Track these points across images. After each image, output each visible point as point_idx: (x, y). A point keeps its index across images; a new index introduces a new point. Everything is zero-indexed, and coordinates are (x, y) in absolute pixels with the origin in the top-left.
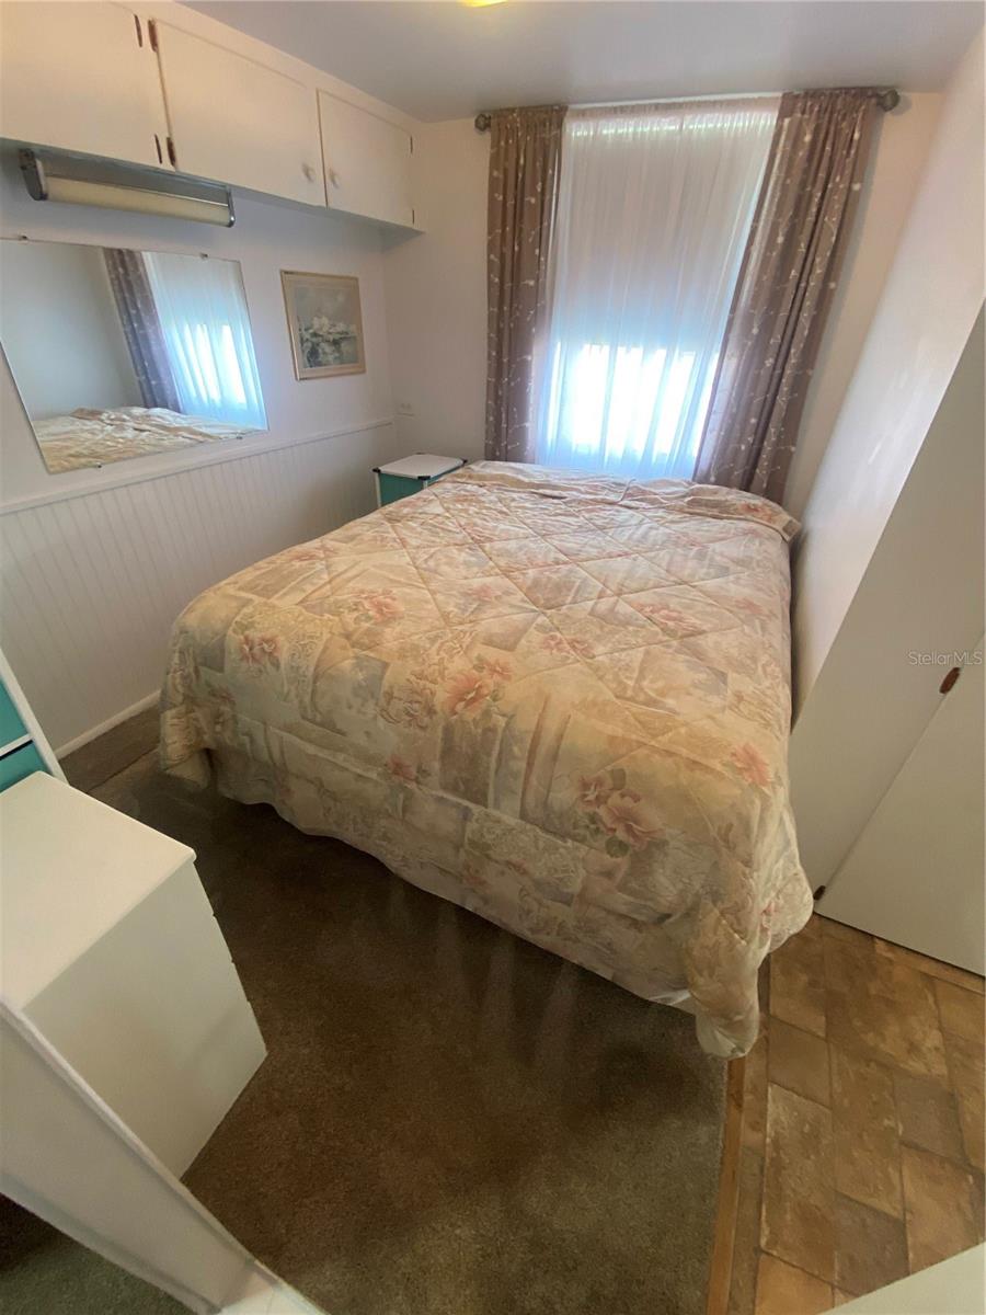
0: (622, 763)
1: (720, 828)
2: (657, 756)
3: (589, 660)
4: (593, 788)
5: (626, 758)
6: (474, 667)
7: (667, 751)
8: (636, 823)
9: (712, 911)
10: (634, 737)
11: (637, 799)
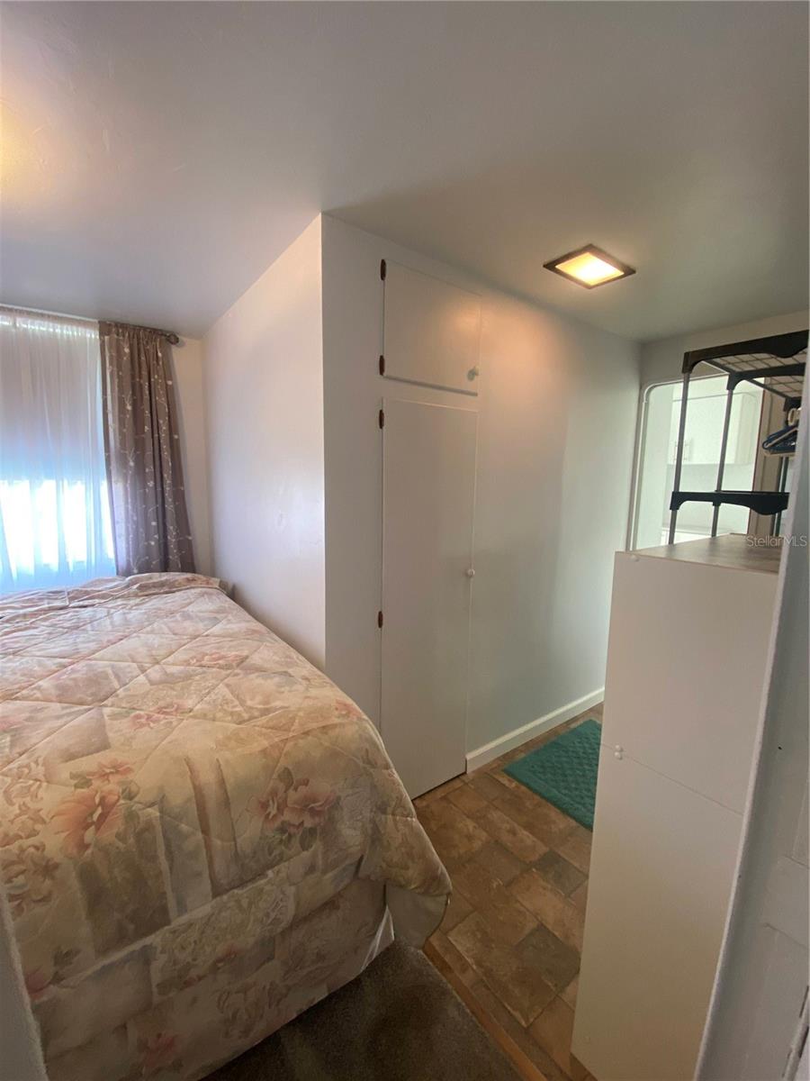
0: (282, 763)
1: (362, 757)
2: (301, 741)
3: (191, 714)
4: (271, 802)
5: (282, 759)
6: (76, 786)
7: (304, 733)
8: (314, 802)
9: (386, 819)
10: (276, 740)
11: (306, 783)
